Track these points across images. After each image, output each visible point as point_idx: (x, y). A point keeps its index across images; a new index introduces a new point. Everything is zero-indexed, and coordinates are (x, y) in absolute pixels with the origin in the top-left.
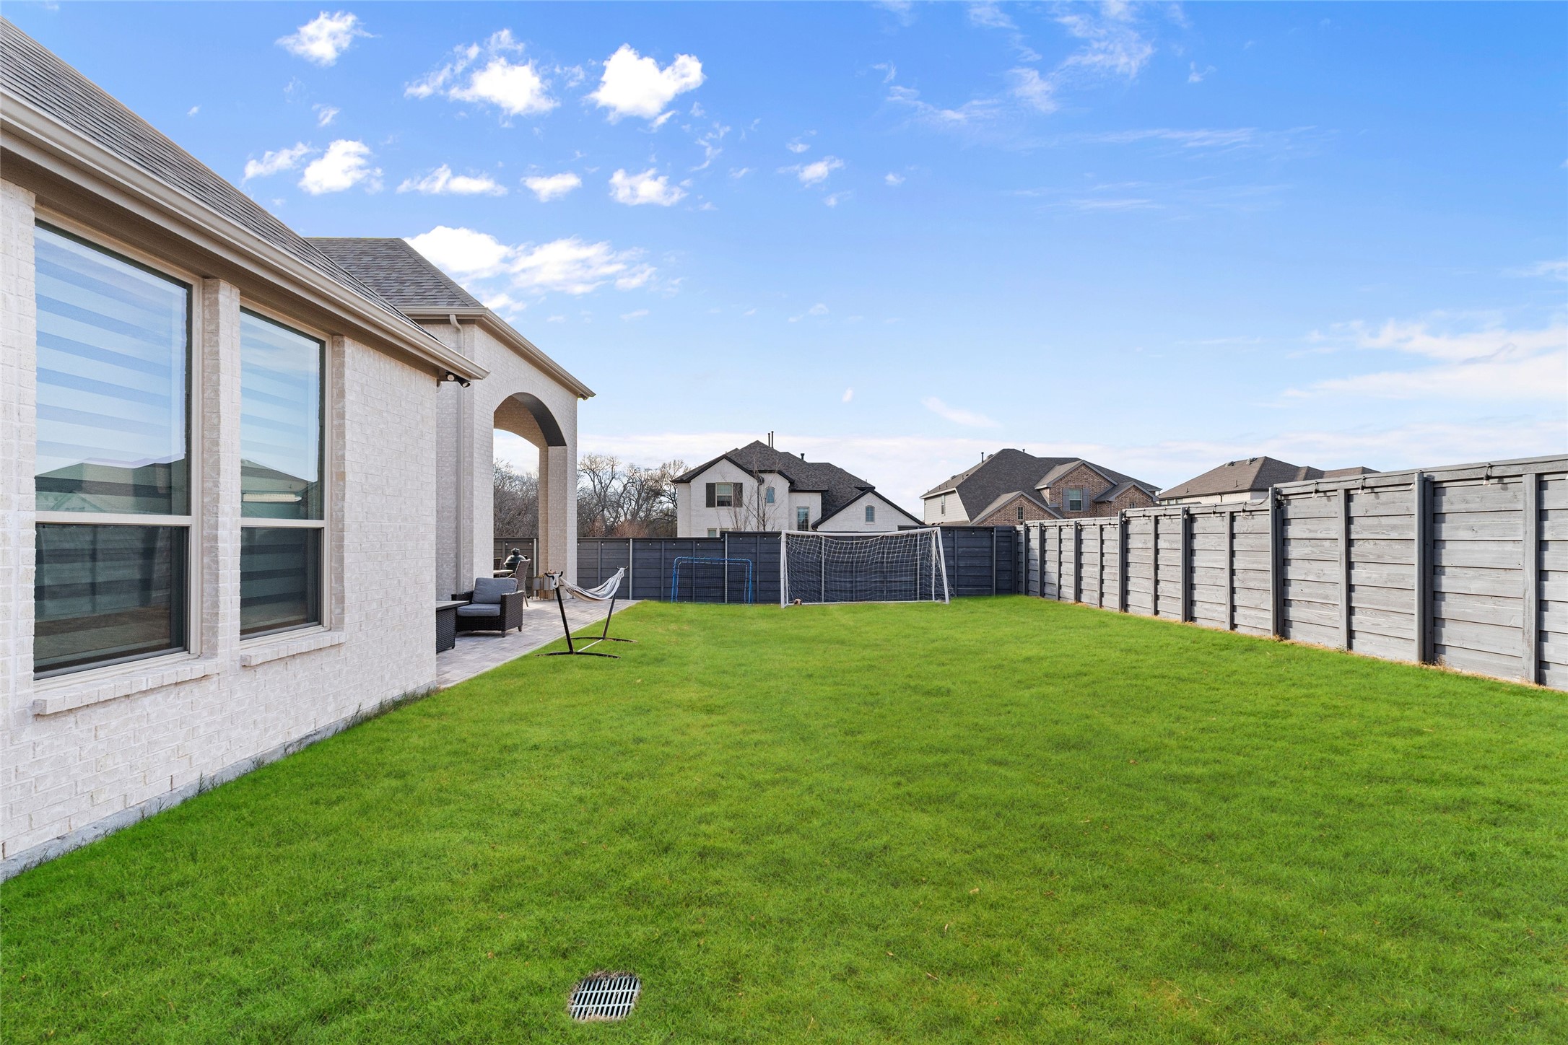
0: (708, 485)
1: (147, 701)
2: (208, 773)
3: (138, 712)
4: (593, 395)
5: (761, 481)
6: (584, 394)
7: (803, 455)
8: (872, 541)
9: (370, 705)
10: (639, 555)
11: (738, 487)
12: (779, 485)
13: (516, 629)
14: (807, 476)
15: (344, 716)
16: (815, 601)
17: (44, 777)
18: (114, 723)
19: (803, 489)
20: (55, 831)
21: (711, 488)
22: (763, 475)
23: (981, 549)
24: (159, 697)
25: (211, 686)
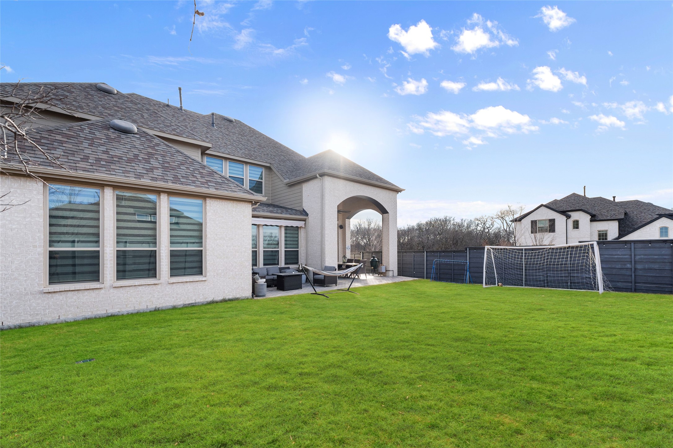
0: (532, 222)
1: (140, 288)
2: (158, 306)
3: (138, 290)
4: (404, 190)
5: (568, 217)
6: (397, 191)
7: (614, 197)
8: (543, 252)
9: (219, 298)
10: (428, 258)
11: (552, 222)
12: (584, 218)
13: (335, 285)
14: (608, 211)
15: (207, 300)
16: (518, 285)
17: (115, 299)
18: (131, 291)
19: (602, 219)
20: (117, 310)
21: (534, 223)
22: (570, 213)
23: (660, 257)
24: (143, 287)
25: (159, 286)
